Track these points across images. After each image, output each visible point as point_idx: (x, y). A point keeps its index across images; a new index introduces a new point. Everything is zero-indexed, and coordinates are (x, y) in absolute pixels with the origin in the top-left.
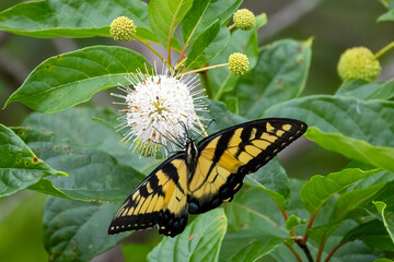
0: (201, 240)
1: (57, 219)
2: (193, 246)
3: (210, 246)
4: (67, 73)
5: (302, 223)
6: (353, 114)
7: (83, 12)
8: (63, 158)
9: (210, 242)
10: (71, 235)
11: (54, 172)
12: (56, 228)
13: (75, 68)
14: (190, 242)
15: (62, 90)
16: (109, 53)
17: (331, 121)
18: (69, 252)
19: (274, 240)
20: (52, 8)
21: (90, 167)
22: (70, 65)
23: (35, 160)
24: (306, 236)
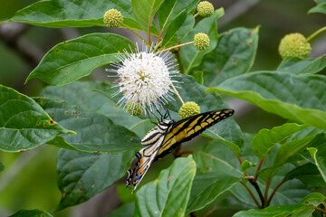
0: (177, 180)
1: (67, 166)
2: (171, 185)
3: (184, 185)
5: (254, 166)
6: (287, 85)
7: (84, 8)
8: (72, 120)
10: (79, 177)
11: (66, 131)
12: (67, 172)
13: (78, 51)
14: (169, 182)
15: (69, 68)
16: (104, 38)
18: (77, 191)
19: (232, 179)
20: (61, 5)
21: (92, 127)
22: (74, 49)
23: (51, 122)
24: (257, 176)
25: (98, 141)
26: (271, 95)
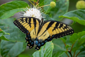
0: (47, 50)
2: (45, 52)
3: (49, 52)
4: (7, 8)
5: (70, 47)
8: (7, 30)
9: (49, 50)
10: (8, 52)
12: (4, 49)
13: (9, 7)
14: (44, 51)
15: (6, 13)
16: (18, 2)
17: (82, 17)
18: (8, 56)
21: (14, 32)
22: (8, 6)
23: (1, 30)
24: (71, 50)
25: (16, 37)
26: (82, 18)
